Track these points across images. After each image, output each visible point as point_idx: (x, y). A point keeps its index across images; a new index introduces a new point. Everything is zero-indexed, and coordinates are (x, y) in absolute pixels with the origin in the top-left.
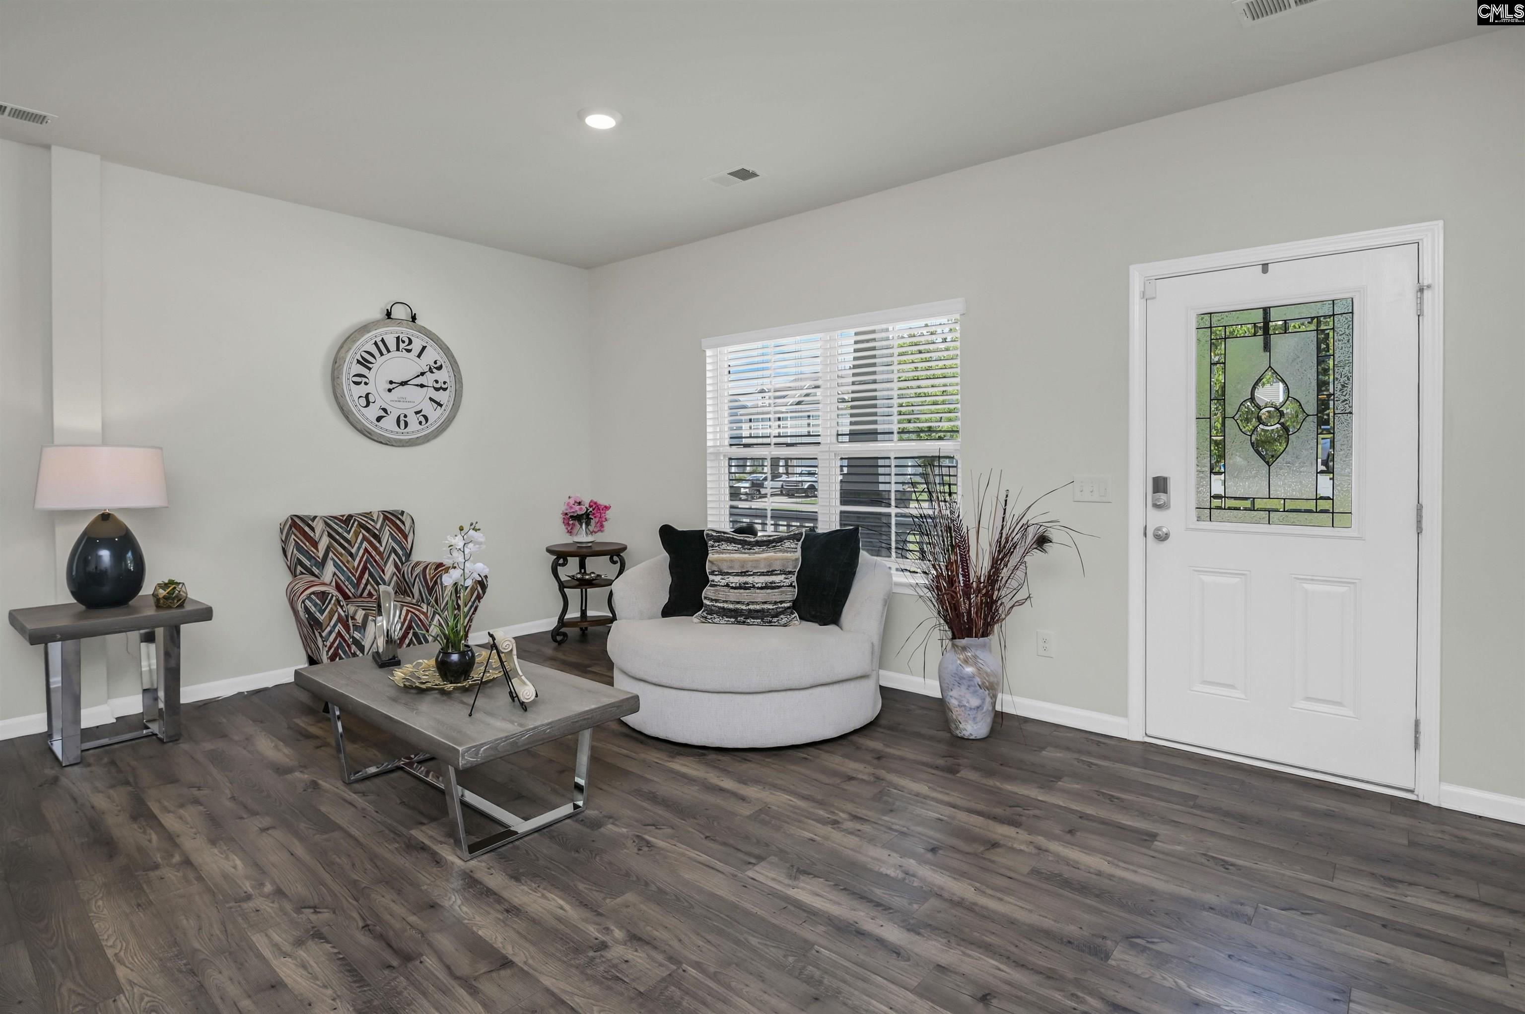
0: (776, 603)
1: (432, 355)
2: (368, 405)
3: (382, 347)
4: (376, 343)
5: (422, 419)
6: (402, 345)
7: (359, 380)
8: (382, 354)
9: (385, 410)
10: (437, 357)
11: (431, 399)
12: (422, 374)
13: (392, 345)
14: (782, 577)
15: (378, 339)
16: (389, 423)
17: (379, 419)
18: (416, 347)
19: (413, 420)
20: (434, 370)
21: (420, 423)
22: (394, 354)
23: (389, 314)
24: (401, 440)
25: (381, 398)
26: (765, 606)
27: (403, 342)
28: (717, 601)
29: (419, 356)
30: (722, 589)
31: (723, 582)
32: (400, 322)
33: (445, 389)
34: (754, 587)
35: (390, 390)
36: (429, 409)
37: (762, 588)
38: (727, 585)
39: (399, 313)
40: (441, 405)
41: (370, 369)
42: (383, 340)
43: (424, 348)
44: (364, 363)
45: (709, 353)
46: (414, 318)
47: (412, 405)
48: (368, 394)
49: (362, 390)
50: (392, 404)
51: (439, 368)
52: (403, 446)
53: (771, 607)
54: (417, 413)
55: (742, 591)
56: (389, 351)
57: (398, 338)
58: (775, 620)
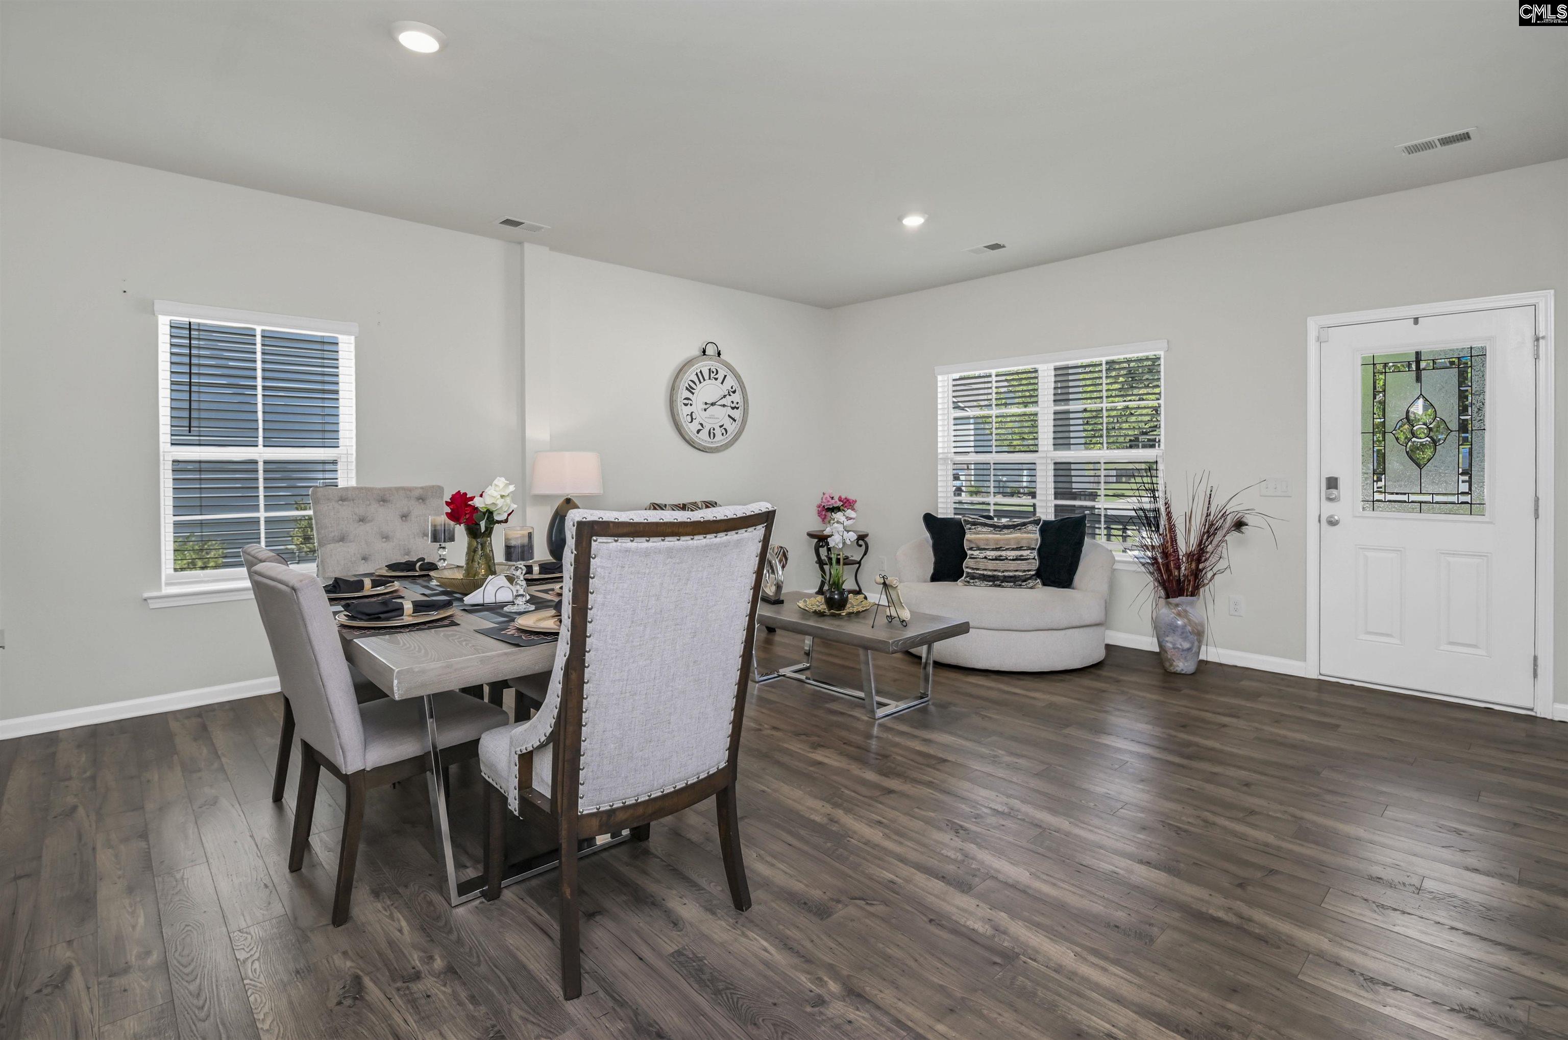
0: (1024, 571)
1: (731, 382)
2: (692, 422)
3: (700, 376)
4: (697, 374)
5: (724, 431)
6: (712, 375)
7: (688, 402)
8: (700, 382)
9: (702, 425)
10: (733, 384)
11: (729, 416)
12: (725, 396)
13: (706, 376)
14: (1028, 552)
15: (699, 371)
16: (704, 434)
17: (698, 431)
18: (720, 376)
19: (718, 432)
20: (731, 394)
21: (723, 434)
22: (708, 381)
23: (704, 352)
24: (711, 448)
25: (700, 416)
26: (1017, 573)
27: (713, 372)
28: (977, 569)
29: (722, 383)
30: (981, 560)
31: (982, 555)
32: (710, 358)
33: (738, 408)
34: (1007, 559)
35: (705, 410)
36: (728, 423)
37: (1013, 560)
38: (985, 558)
39: (710, 350)
40: (735, 421)
41: (693, 393)
42: (701, 372)
43: (725, 376)
44: (690, 389)
45: (940, 378)
46: (719, 354)
47: (717, 421)
48: (692, 413)
49: (687, 410)
50: (706, 420)
51: (734, 392)
52: (712, 452)
53: (1021, 574)
54: (721, 426)
55: (998, 562)
56: (704, 380)
57: (710, 369)
58: (1024, 584)
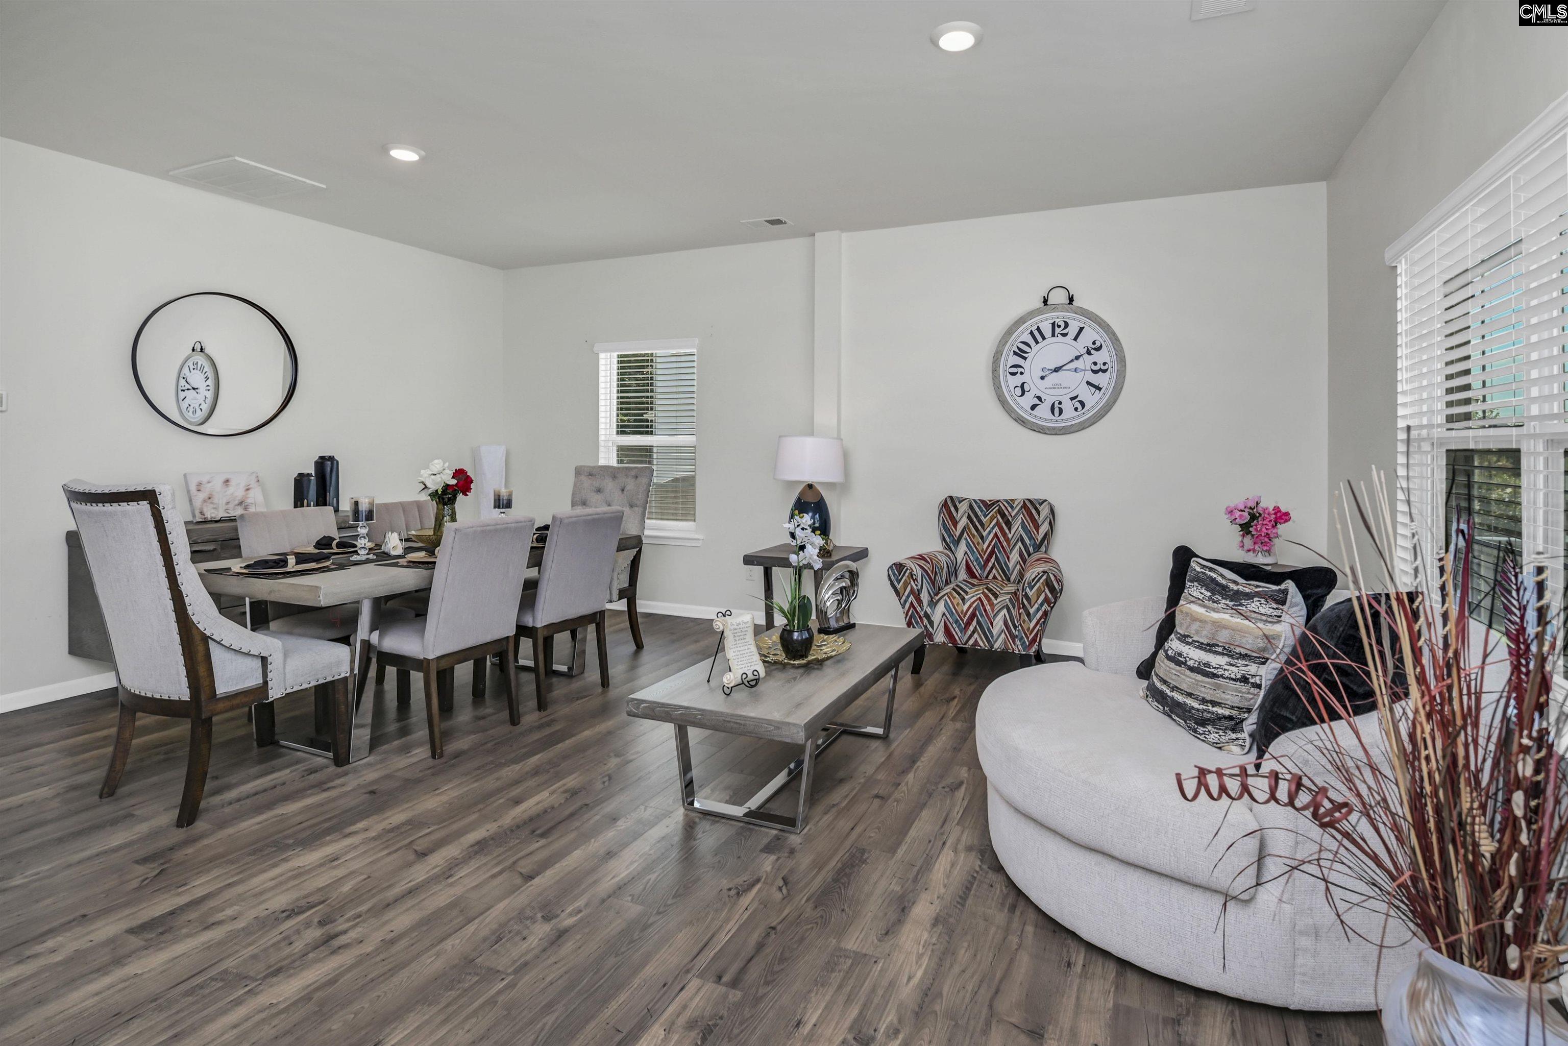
1: (1091, 335)
2: (1023, 394)
3: (1037, 335)
4: (1032, 333)
5: (1078, 405)
6: (1058, 330)
7: (1016, 370)
8: (1037, 342)
9: (1039, 398)
10: (1096, 337)
11: (1088, 383)
12: (1077, 358)
13: (1047, 332)
15: (1034, 328)
16: (1043, 411)
17: (1033, 407)
18: (1072, 330)
19: (1068, 407)
20: (1093, 352)
21: (1076, 409)
22: (1050, 340)
23: (1045, 302)
24: (1054, 428)
25: (1036, 387)
27: (1059, 326)
29: (1075, 339)
32: (1055, 308)
33: (1105, 371)
35: (1042, 378)
36: (1085, 393)
39: (1059, 297)
40: (1100, 389)
41: (1025, 358)
42: (1038, 329)
43: (1081, 329)
44: (1020, 353)
46: (1071, 300)
47: (1068, 391)
48: (1023, 384)
49: (1017, 380)
50: (1048, 391)
51: (1098, 349)
52: (1056, 434)
54: (1072, 399)
56: (1044, 338)
57: (1053, 324)
